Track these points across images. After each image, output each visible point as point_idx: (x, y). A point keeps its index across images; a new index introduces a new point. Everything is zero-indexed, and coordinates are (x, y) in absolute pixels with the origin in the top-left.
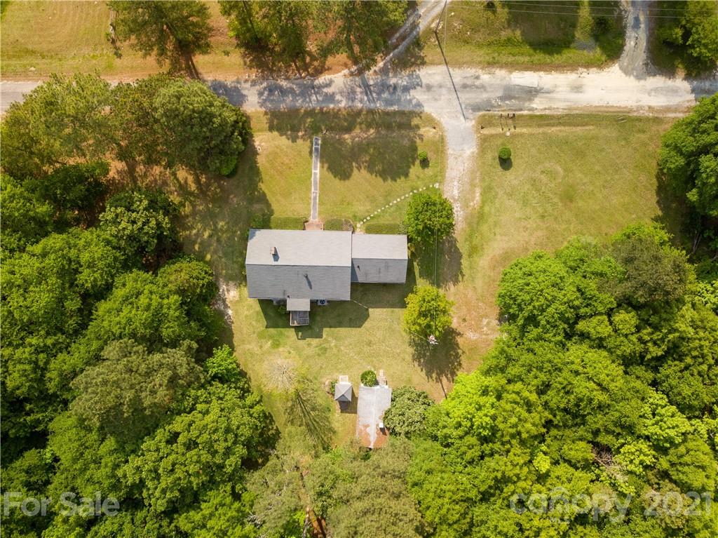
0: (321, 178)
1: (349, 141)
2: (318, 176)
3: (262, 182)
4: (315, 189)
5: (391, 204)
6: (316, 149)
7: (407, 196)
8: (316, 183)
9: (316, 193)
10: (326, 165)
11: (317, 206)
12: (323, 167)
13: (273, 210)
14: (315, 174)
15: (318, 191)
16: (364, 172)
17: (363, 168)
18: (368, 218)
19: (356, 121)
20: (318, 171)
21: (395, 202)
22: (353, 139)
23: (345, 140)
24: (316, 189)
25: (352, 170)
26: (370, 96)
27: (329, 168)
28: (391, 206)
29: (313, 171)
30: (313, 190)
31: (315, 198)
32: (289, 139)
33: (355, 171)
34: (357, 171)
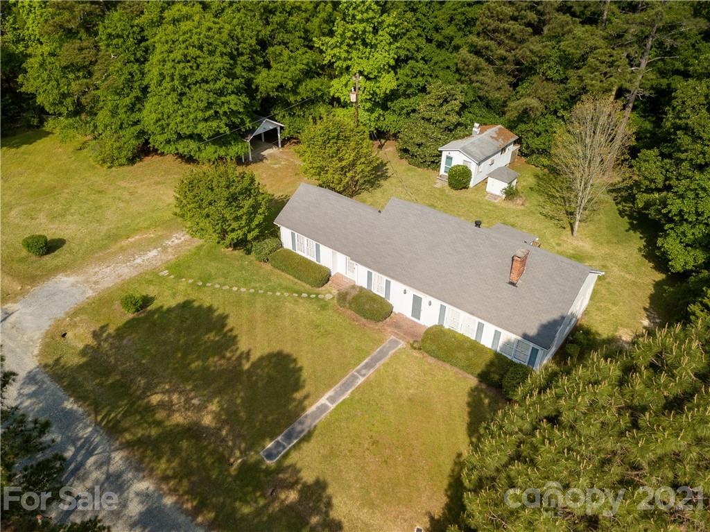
0: (330, 387)
1: (214, 407)
2: (330, 393)
3: (459, 455)
4: (357, 378)
5: (252, 291)
6: (289, 437)
7: (218, 286)
8: (346, 386)
9: (358, 372)
10: (298, 395)
11: (375, 353)
12: (307, 397)
13: (470, 395)
14: (332, 399)
15: (354, 372)
16: (243, 346)
17: (238, 353)
18: (304, 295)
19: (159, 436)
20: (323, 400)
21: (243, 290)
22: (200, 408)
23: (217, 416)
24: (355, 378)
25: (261, 359)
26: (79, 458)
27: (297, 386)
28: (253, 288)
29: (332, 407)
30: (361, 380)
31: (368, 366)
32: (330, 498)
33: (255, 357)
34: (252, 352)
